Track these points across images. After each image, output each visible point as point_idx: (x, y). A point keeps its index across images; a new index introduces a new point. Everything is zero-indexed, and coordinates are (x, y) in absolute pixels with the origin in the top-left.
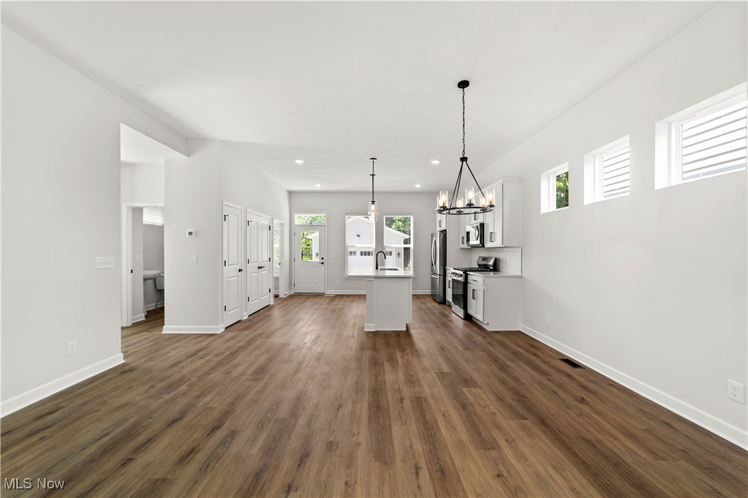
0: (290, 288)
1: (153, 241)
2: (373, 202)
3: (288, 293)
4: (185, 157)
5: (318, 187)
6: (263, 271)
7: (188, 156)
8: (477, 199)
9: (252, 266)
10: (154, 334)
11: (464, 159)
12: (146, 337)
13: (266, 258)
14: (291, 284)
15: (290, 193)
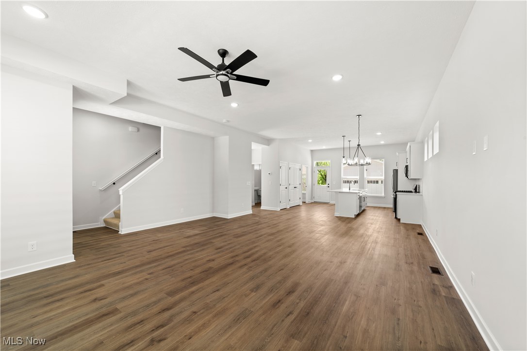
0: (312, 199)
1: (258, 174)
2: (344, 157)
3: (310, 201)
4: (268, 147)
5: (324, 147)
6: (297, 189)
7: (269, 145)
8: (359, 161)
9: (291, 187)
10: (258, 209)
11: (359, 145)
12: (256, 209)
13: (298, 183)
14: (312, 197)
15: (312, 151)
